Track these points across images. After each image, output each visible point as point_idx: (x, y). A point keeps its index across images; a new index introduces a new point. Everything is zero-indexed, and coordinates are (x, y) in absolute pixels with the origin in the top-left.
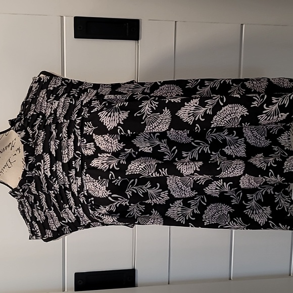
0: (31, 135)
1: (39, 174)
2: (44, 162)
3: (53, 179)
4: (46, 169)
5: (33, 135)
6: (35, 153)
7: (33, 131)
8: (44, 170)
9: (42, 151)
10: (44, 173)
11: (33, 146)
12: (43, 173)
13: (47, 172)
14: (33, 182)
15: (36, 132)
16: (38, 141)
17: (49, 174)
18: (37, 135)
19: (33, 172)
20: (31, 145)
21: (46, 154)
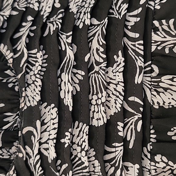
0: (11, 61)
1: (27, 154)
2: (43, 124)
3: (61, 165)
4: (46, 142)
5: (17, 61)
6: (19, 104)
7: (15, 51)
8: (40, 144)
9: (38, 98)
10: (40, 153)
11: (17, 88)
12: (36, 152)
13: (47, 149)
14: (11, 172)
15: (23, 54)
16: (28, 76)
17: (52, 154)
18: (27, 61)
19: (13, 149)
20: (10, 85)
21: (49, 105)
